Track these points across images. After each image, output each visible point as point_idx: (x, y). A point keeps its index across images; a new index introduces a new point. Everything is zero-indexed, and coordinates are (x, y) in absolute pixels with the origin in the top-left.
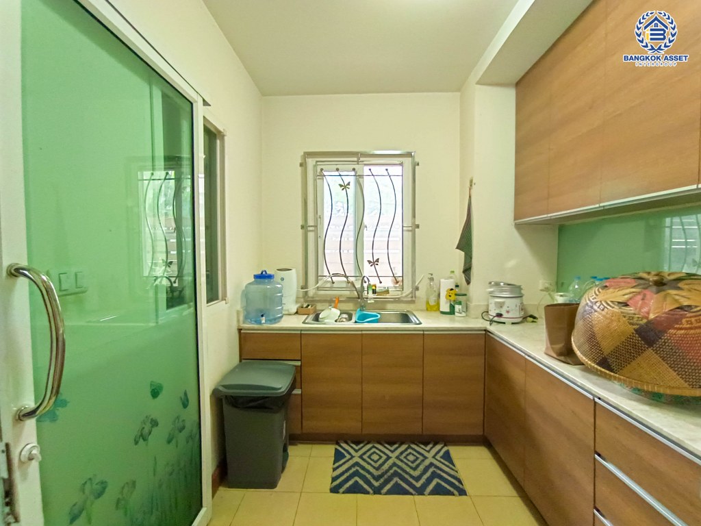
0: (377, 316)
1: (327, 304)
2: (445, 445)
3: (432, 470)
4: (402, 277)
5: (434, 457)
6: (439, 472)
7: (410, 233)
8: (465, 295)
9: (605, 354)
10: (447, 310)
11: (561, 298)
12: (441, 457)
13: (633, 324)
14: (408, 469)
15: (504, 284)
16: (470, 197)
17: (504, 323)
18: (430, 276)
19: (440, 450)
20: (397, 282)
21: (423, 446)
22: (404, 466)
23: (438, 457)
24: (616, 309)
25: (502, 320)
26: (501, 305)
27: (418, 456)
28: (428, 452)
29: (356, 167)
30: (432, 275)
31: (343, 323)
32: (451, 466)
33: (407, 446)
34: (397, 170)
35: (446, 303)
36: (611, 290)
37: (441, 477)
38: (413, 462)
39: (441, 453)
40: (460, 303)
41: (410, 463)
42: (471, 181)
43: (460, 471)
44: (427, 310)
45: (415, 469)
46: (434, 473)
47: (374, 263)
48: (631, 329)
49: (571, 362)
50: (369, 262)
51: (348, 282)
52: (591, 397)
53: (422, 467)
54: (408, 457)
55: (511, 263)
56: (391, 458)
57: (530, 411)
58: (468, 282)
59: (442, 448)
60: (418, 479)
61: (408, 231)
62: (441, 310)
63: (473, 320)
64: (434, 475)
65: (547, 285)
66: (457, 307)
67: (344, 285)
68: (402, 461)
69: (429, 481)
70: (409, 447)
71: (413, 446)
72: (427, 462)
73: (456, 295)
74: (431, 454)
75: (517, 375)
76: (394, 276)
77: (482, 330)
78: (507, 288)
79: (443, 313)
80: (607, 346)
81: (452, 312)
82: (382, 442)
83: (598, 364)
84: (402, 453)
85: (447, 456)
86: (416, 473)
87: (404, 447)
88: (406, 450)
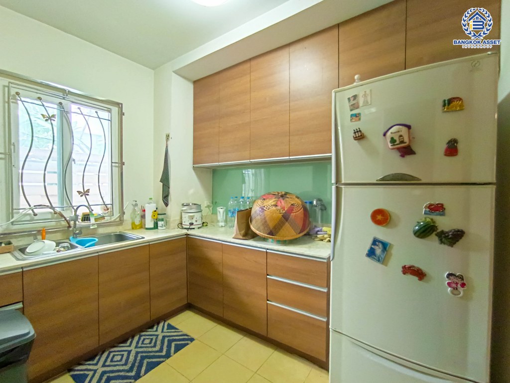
0: (95, 240)
1: (32, 238)
2: (165, 321)
3: (166, 339)
4: (112, 205)
5: (162, 332)
6: (171, 338)
7: (117, 168)
8: (165, 214)
9: (271, 229)
10: (152, 226)
11: (222, 210)
12: (167, 329)
13: (280, 213)
14: (150, 350)
15: (192, 204)
16: (167, 147)
17: (194, 229)
18: (134, 203)
19: (163, 326)
20: (108, 209)
21: (150, 330)
22: (145, 349)
23: (165, 330)
24: (274, 208)
25: (193, 227)
26: (192, 218)
27: (151, 337)
28: (157, 331)
29: (62, 101)
30: (136, 201)
31: (61, 253)
32: (177, 331)
33: (138, 336)
34: (104, 115)
35: (151, 221)
36: (267, 200)
37: (175, 340)
38: (150, 343)
39: (166, 327)
40: (162, 220)
41: (148, 345)
42: (168, 136)
43: (183, 330)
44: (133, 229)
45: (155, 346)
46: (169, 341)
47: (85, 193)
48: (280, 215)
49: (247, 238)
50: (79, 192)
51: (55, 213)
52: (265, 250)
53: (159, 343)
54: (145, 342)
55: (191, 191)
56: (131, 350)
57: (226, 272)
58: (167, 205)
59: (164, 324)
60: (161, 350)
61: (116, 166)
62: (146, 227)
63: (172, 230)
64: (170, 342)
65: (209, 204)
66: (160, 223)
67: (49, 216)
68: (141, 347)
69: (169, 346)
70: (141, 336)
71: (144, 333)
72: (160, 338)
73: (158, 214)
74: (160, 331)
75: (214, 255)
76: (105, 204)
77: (184, 235)
78: (194, 206)
79: (147, 229)
80: (271, 225)
81: (156, 226)
82: (115, 345)
83: (268, 234)
84: (138, 343)
85: (170, 327)
86: (157, 348)
87: (136, 338)
88: (139, 339)
